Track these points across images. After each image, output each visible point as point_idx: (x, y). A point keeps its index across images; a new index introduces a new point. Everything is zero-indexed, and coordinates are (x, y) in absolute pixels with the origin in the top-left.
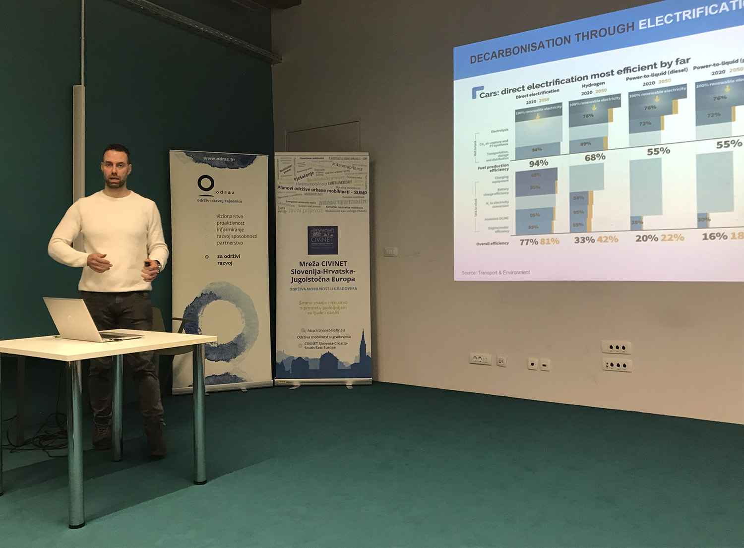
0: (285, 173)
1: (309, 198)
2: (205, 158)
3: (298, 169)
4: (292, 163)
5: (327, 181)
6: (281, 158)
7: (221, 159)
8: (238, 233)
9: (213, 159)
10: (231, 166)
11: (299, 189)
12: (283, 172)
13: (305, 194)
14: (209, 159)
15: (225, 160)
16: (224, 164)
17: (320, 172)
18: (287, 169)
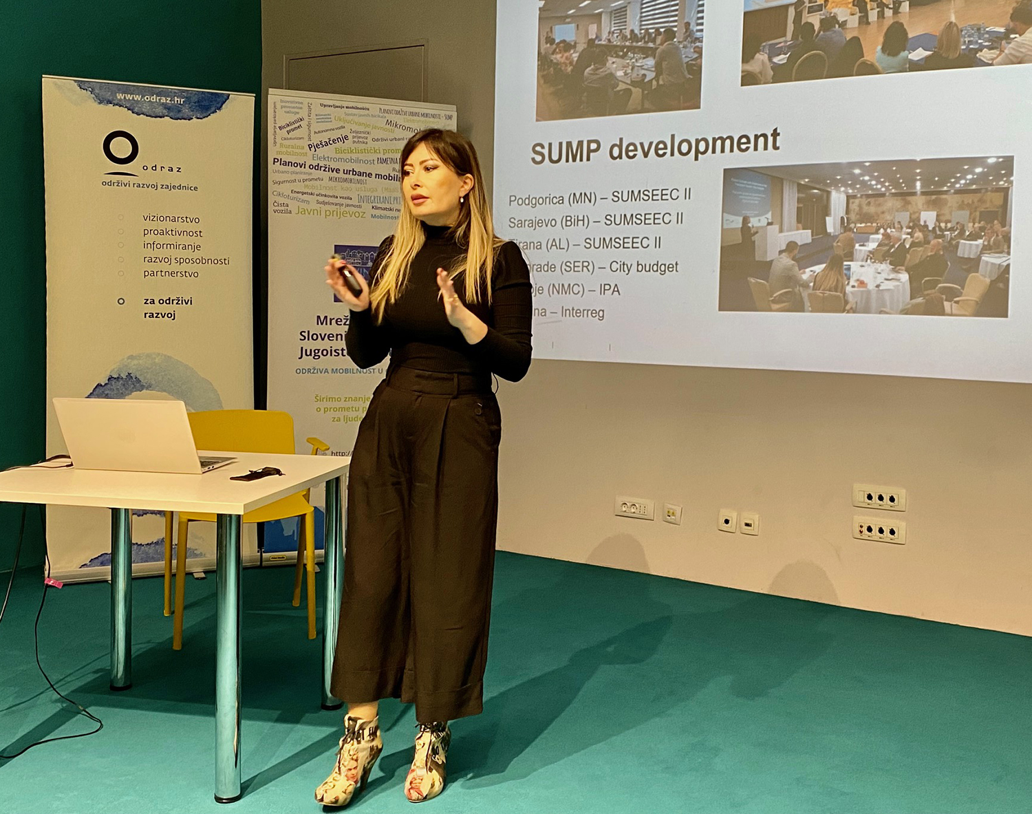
0: (288, 132)
1: (340, 189)
2: (120, 96)
3: (316, 127)
4: (303, 113)
5: (375, 157)
6: (282, 101)
7: (154, 98)
8: (188, 254)
9: (138, 98)
10: (175, 113)
11: (318, 167)
12: (285, 131)
13: (331, 179)
14: (129, 97)
15: (163, 100)
16: (159, 110)
17: (360, 137)
18: (292, 126)
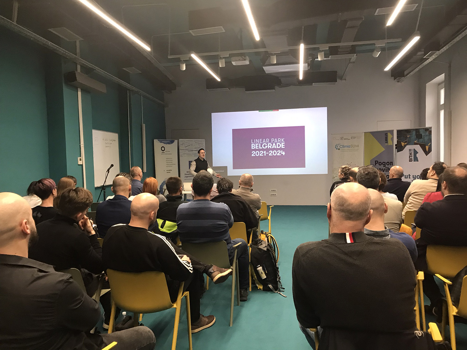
3: (186, 144)
4: (184, 142)
5: (194, 148)
6: (181, 141)
8: (171, 163)
11: (186, 150)
12: (181, 145)
14: (164, 141)
16: (168, 143)
17: (192, 145)
18: (183, 144)
